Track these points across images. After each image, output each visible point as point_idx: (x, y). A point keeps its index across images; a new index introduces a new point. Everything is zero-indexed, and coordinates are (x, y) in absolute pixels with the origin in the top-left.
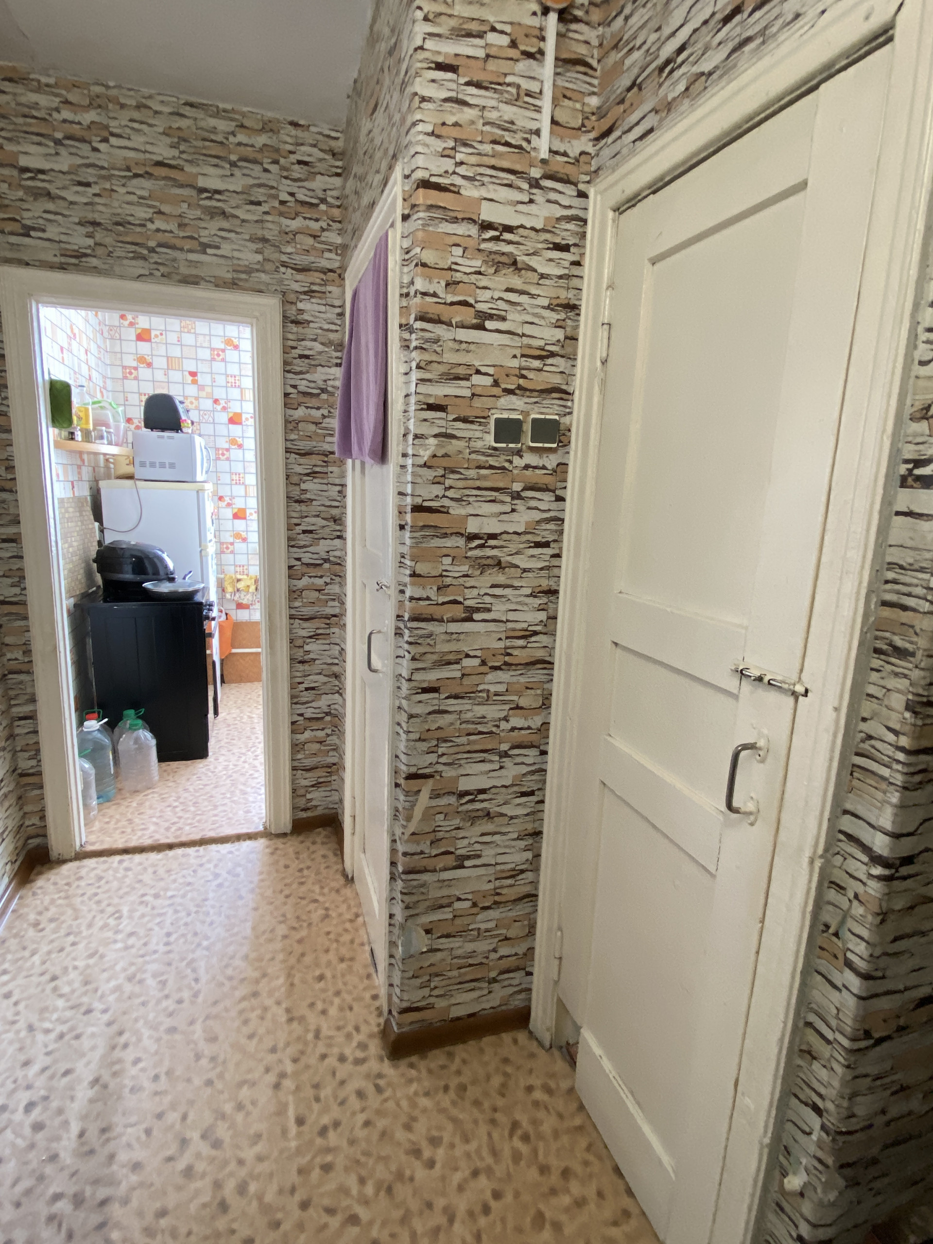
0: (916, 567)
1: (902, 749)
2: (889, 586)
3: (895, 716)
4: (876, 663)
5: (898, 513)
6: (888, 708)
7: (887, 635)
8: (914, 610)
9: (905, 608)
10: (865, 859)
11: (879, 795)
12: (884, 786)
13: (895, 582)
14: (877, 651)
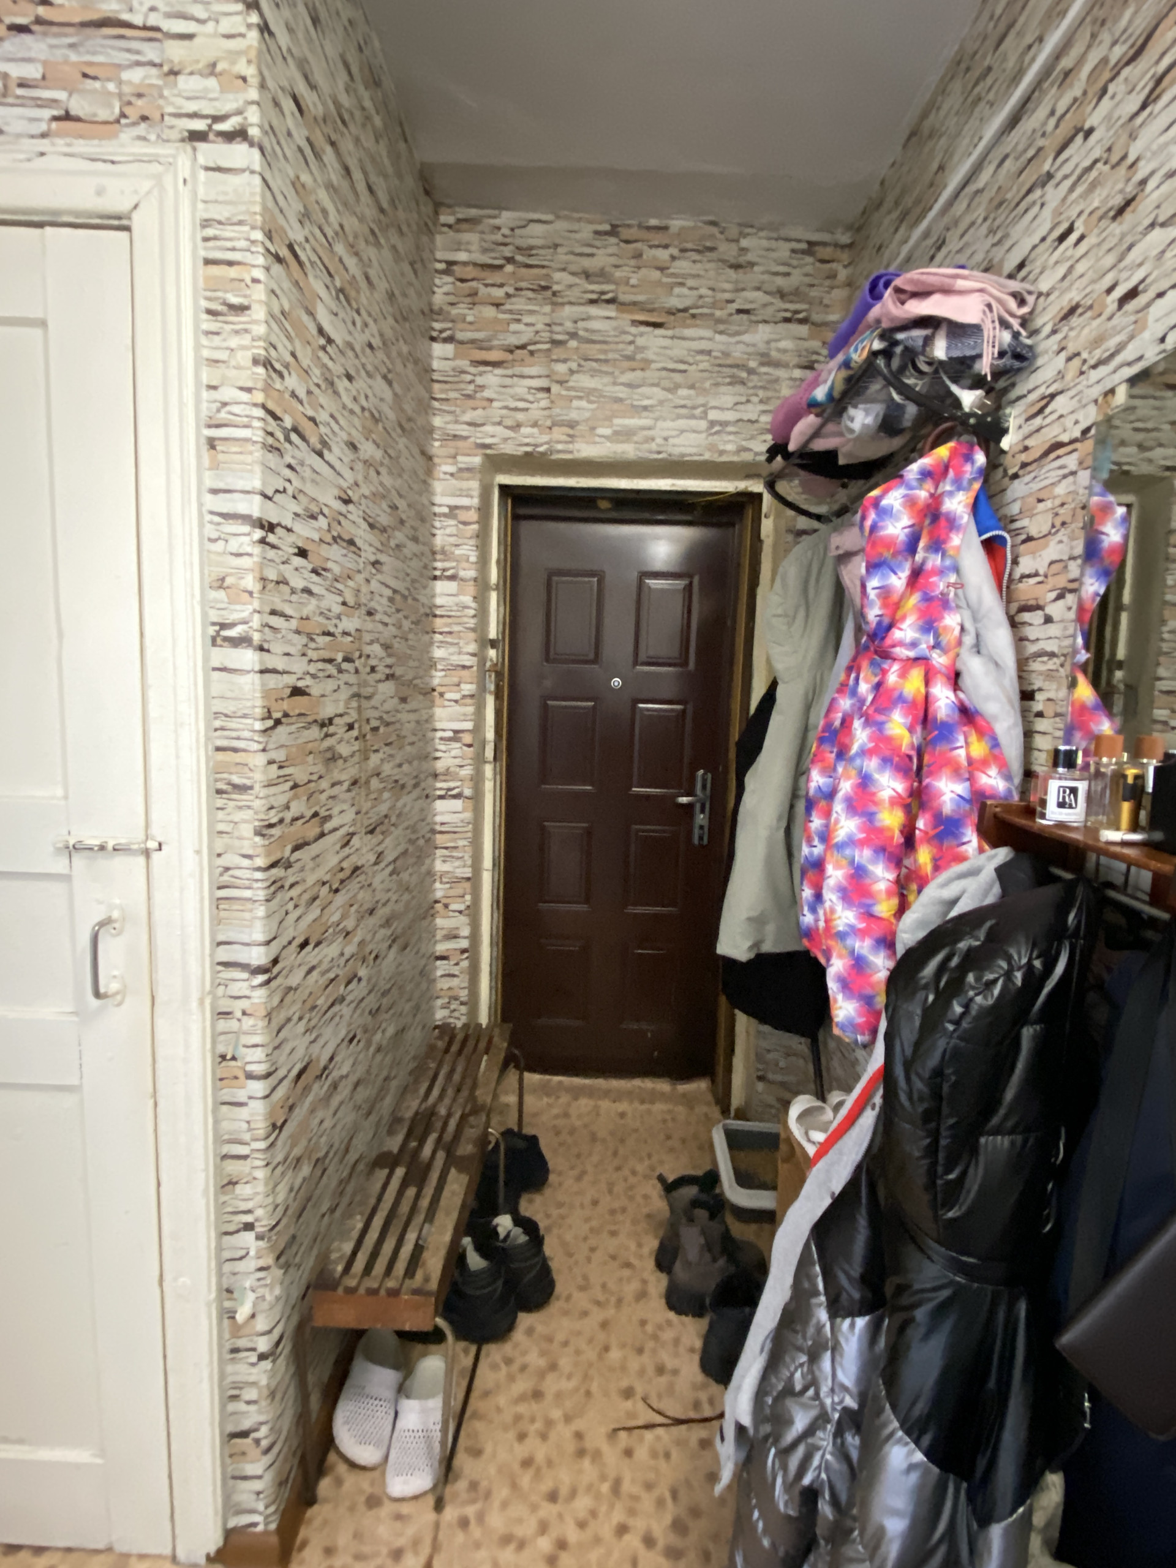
0: (239, 714)
1: (259, 869)
2: (219, 733)
3: (246, 843)
4: (220, 803)
5: (214, 669)
6: (240, 838)
7: (225, 776)
8: (244, 750)
9: (235, 750)
10: (245, 975)
11: (247, 915)
12: (249, 905)
13: (222, 729)
14: (219, 792)
